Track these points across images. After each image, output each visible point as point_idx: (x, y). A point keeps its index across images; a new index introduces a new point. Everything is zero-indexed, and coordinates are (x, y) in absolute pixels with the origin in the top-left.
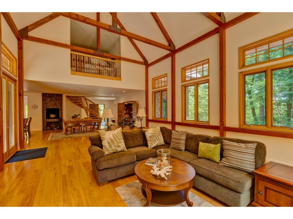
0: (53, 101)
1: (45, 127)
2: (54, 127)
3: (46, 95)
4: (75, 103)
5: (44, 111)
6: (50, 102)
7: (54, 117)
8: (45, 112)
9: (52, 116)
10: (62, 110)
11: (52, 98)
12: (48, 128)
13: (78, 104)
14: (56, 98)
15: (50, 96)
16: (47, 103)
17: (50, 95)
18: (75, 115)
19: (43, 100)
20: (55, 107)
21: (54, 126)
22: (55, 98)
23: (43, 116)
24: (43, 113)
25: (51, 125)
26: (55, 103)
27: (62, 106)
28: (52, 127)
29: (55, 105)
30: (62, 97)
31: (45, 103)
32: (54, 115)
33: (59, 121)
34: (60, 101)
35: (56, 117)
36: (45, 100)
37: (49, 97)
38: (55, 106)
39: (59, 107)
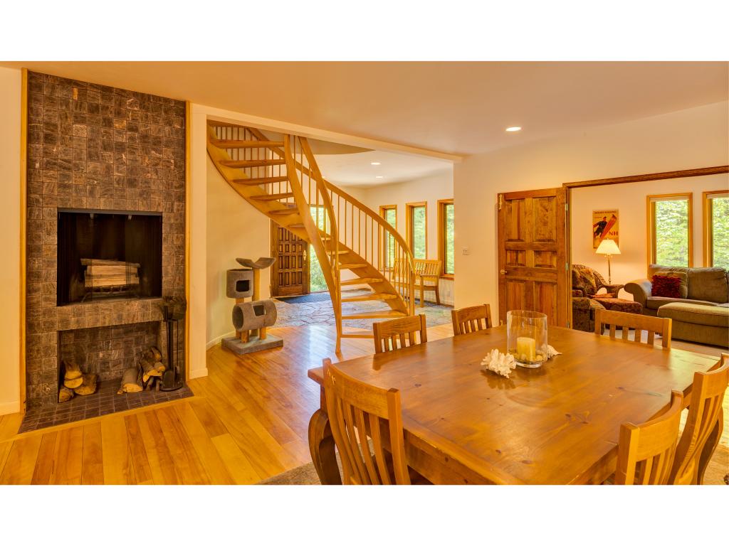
0: (120, 148)
1: (48, 377)
2: (116, 364)
3: (59, 94)
4: (238, 183)
5: (43, 234)
6: (90, 156)
7: (121, 282)
8: (50, 241)
9: (106, 274)
10: (181, 228)
11: (108, 123)
12: (74, 379)
13: (253, 190)
14: (142, 129)
15: (94, 109)
16: (66, 167)
17: (90, 92)
18: (240, 261)
19: (31, 137)
20: (133, 204)
21: (115, 355)
22: (132, 129)
23: (31, 276)
24: (31, 250)
25: (93, 347)
26: (132, 170)
27: (182, 198)
28: (105, 363)
29: (132, 183)
30: (184, 123)
31: (49, 165)
32: (121, 267)
33: (159, 317)
34: (168, 154)
35: (134, 280)
36: (49, 139)
37: (85, 113)
38: (129, 191)
39: (156, 204)
